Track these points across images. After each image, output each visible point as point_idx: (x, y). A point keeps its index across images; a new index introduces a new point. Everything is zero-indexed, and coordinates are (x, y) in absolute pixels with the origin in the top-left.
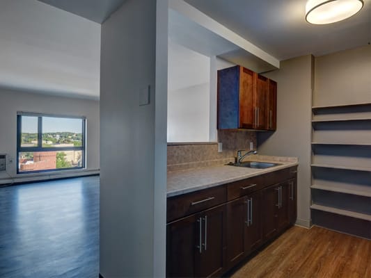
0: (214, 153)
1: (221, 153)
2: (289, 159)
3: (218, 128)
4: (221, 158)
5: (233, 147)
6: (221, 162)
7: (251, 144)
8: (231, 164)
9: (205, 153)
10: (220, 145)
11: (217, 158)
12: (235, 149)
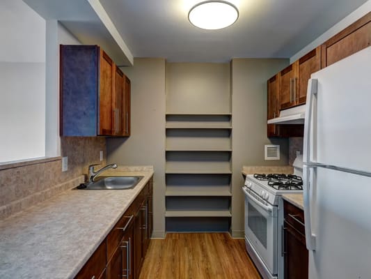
0: (55, 175)
1: (66, 172)
2: (145, 168)
3: (61, 134)
4: (66, 180)
5: (82, 160)
6: (67, 187)
7: (101, 153)
8: (82, 187)
9: (41, 178)
10: (65, 160)
11: (60, 181)
12: (83, 163)
